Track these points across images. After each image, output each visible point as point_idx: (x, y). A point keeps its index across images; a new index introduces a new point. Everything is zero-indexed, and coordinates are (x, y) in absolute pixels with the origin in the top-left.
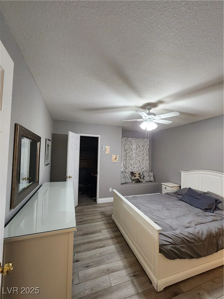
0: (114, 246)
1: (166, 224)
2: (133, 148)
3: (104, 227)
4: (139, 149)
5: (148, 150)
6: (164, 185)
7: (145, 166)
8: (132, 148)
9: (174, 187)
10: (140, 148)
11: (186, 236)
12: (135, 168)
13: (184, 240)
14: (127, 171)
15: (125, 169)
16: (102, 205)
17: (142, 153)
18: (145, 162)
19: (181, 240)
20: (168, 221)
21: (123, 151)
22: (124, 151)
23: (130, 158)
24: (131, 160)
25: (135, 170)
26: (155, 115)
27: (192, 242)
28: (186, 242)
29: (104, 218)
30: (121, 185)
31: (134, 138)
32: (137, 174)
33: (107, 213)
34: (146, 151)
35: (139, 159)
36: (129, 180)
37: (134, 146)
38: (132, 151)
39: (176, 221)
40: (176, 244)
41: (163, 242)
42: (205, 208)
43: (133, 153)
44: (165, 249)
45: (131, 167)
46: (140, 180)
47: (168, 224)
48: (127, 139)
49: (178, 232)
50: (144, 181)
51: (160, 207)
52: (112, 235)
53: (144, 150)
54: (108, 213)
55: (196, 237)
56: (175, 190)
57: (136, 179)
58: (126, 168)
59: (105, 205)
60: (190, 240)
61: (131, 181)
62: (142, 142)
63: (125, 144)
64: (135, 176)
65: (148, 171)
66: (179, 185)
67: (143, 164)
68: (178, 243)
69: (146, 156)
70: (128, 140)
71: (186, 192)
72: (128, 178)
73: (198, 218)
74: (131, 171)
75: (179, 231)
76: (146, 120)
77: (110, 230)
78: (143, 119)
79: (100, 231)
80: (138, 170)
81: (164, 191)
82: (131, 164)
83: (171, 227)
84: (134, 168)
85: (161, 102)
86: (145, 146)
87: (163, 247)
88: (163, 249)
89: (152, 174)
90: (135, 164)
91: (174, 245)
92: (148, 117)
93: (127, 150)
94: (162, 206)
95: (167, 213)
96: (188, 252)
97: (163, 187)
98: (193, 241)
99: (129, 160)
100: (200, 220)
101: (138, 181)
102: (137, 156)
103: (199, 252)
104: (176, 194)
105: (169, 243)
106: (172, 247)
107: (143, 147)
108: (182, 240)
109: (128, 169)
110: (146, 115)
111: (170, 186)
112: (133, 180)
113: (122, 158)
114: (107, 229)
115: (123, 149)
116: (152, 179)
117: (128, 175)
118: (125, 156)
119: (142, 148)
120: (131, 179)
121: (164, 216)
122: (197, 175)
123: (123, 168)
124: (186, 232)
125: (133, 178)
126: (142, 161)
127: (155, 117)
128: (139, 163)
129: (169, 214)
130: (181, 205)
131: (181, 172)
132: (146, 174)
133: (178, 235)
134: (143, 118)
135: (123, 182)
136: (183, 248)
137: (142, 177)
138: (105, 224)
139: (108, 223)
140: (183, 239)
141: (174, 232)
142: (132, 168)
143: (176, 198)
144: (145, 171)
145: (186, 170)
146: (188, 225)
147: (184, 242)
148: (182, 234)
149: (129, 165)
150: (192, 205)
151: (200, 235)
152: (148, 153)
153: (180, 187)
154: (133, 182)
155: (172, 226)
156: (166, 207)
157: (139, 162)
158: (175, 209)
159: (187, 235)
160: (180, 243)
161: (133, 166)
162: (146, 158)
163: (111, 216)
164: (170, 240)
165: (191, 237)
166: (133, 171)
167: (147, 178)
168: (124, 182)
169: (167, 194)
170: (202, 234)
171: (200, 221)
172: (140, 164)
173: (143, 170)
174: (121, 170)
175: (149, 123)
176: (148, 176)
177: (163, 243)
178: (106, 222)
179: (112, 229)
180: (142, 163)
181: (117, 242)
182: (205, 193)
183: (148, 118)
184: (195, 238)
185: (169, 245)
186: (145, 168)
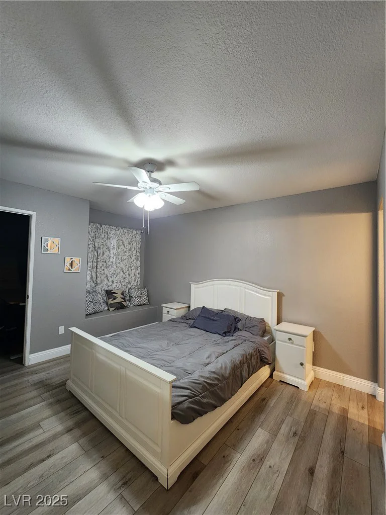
0: (76, 444)
1: (178, 368)
2: (112, 245)
3: (47, 412)
4: (122, 247)
5: (138, 250)
6: (166, 307)
7: (133, 278)
8: (108, 244)
9: (181, 308)
10: (125, 245)
11: (208, 378)
12: (115, 282)
13: (205, 385)
14: (99, 288)
15: (94, 285)
16: (40, 367)
17: (128, 254)
18: (133, 271)
19: (202, 386)
20: (179, 363)
21: (90, 250)
22: (92, 251)
23: (105, 264)
24: (107, 267)
25: (114, 287)
26: (160, 183)
27: (215, 384)
28: (208, 387)
29: (47, 394)
30: (86, 318)
31: (114, 227)
32: (119, 292)
33: (53, 380)
34: (135, 251)
35: (122, 265)
36: (103, 306)
37: (114, 242)
38: (109, 250)
39: (191, 360)
40: (196, 396)
41: (177, 398)
42: (223, 332)
43: (112, 255)
44: (180, 410)
45: (106, 281)
46: (124, 303)
47: (180, 368)
48: (99, 226)
49: (196, 376)
50: (132, 305)
51: (164, 343)
52: (70, 423)
53: (133, 249)
54: (57, 380)
55: (218, 375)
56: (182, 312)
57: (117, 302)
58: (96, 284)
59: (47, 365)
60: (212, 382)
61: (106, 308)
62: (128, 235)
63: (95, 237)
64: (115, 298)
65: (139, 287)
66: (188, 305)
67: (129, 275)
68: (198, 392)
69: (135, 261)
70: (101, 228)
71: (198, 313)
72: (101, 302)
73: (218, 346)
74: (106, 289)
75: (198, 374)
76: (143, 191)
77: (62, 414)
78: (139, 188)
79: (37, 426)
80: (119, 287)
81: (166, 318)
82: (107, 276)
83: (185, 371)
84: (113, 282)
85: (170, 163)
86: (133, 242)
87: (176, 408)
88: (177, 411)
89: (145, 292)
90: (115, 276)
91: (193, 397)
92: (150, 184)
93: (99, 248)
94: (166, 342)
95: (175, 351)
96: (211, 401)
97: (165, 310)
98: (216, 382)
99: (103, 268)
100: (220, 349)
101: (120, 306)
102: (118, 261)
103: (223, 396)
104: (185, 318)
105: (186, 398)
106: (191, 403)
107: (129, 244)
108: (204, 386)
109: (100, 286)
111: (176, 308)
112: (111, 306)
113: (89, 264)
114: (56, 413)
115: (90, 246)
116: (145, 300)
117: (101, 297)
118: (95, 261)
119: (129, 247)
120: (107, 304)
121: (172, 356)
122: (212, 286)
123: (89, 284)
124: (206, 372)
125: (111, 301)
126: (128, 270)
127: (161, 188)
128: (122, 274)
129: (179, 352)
130: (193, 334)
131: (190, 284)
132: (134, 293)
133: (198, 380)
134: (139, 185)
135: (90, 311)
136: (204, 398)
137: (127, 298)
138: (50, 404)
139: (58, 401)
140: (205, 383)
141: (190, 378)
142: (109, 284)
143: (185, 324)
144: (133, 287)
145: (198, 281)
146: (207, 361)
147: (207, 387)
148: (202, 376)
149: (103, 277)
150: (207, 331)
151: (223, 371)
152: (139, 255)
153: (189, 307)
154: (111, 309)
155: (187, 368)
156: (173, 342)
157: (123, 271)
158: (187, 342)
159: (208, 376)
160: (200, 391)
161: (110, 280)
162: (135, 265)
163: (65, 384)
164: (187, 392)
165: (214, 377)
166: (111, 288)
167: (136, 300)
168: (93, 311)
169: (172, 320)
170: (226, 368)
171: (221, 351)
172: (124, 276)
173: (129, 286)
174: (87, 286)
175: (149, 196)
176: (138, 296)
177: (177, 402)
178: (51, 400)
179: (68, 410)
180: (127, 274)
181: (83, 434)
182: (222, 311)
183: (148, 187)
184: (218, 377)
185: (185, 401)
186: (134, 282)
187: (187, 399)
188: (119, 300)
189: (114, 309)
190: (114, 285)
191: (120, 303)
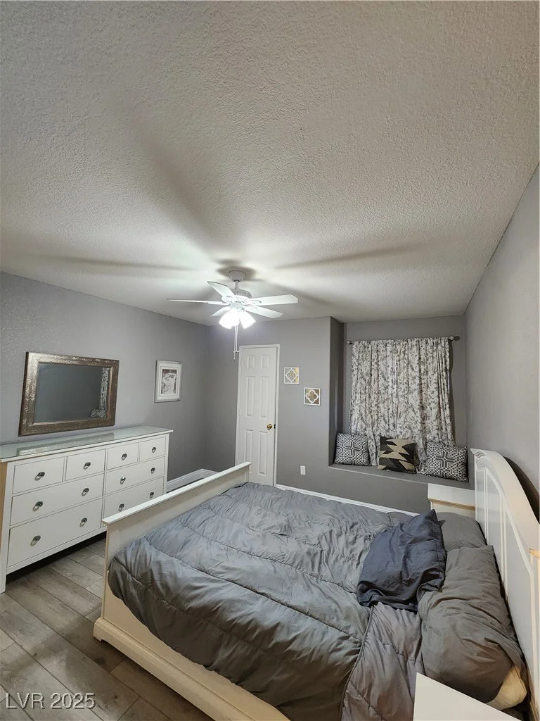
2: (389, 369)
4: (409, 370)
8: (382, 367)
15: (365, 426)
17: (418, 382)
22: (359, 378)
24: (382, 402)
25: (398, 434)
26: (249, 296)
30: (329, 465)
32: (400, 444)
35: (411, 400)
37: (392, 364)
40: (131, 573)
43: (391, 384)
45: (383, 423)
46: (404, 464)
57: (391, 459)
63: (362, 359)
64: (389, 451)
67: (428, 417)
68: (137, 572)
74: (383, 434)
76: (229, 305)
78: (223, 302)
80: (408, 436)
82: (383, 415)
84: (395, 426)
90: (397, 417)
91: (128, 570)
92: (235, 298)
93: (367, 374)
99: (375, 403)
101: (394, 467)
102: (401, 392)
105: (125, 563)
107: (421, 364)
109: (371, 428)
110: (231, 294)
112: (381, 461)
115: (356, 372)
123: (358, 424)
125: (383, 454)
134: (223, 299)
136: (134, 587)
137: (422, 458)
142: (385, 425)
154: (379, 467)
161: (391, 421)
165: (168, 583)
167: (434, 465)
172: (416, 418)
175: (236, 311)
180: (418, 415)
183: (233, 302)
185: (121, 564)
186: (436, 432)
187: (123, 565)
188: (395, 455)
189: (384, 467)
190: (398, 430)
191: (395, 461)
